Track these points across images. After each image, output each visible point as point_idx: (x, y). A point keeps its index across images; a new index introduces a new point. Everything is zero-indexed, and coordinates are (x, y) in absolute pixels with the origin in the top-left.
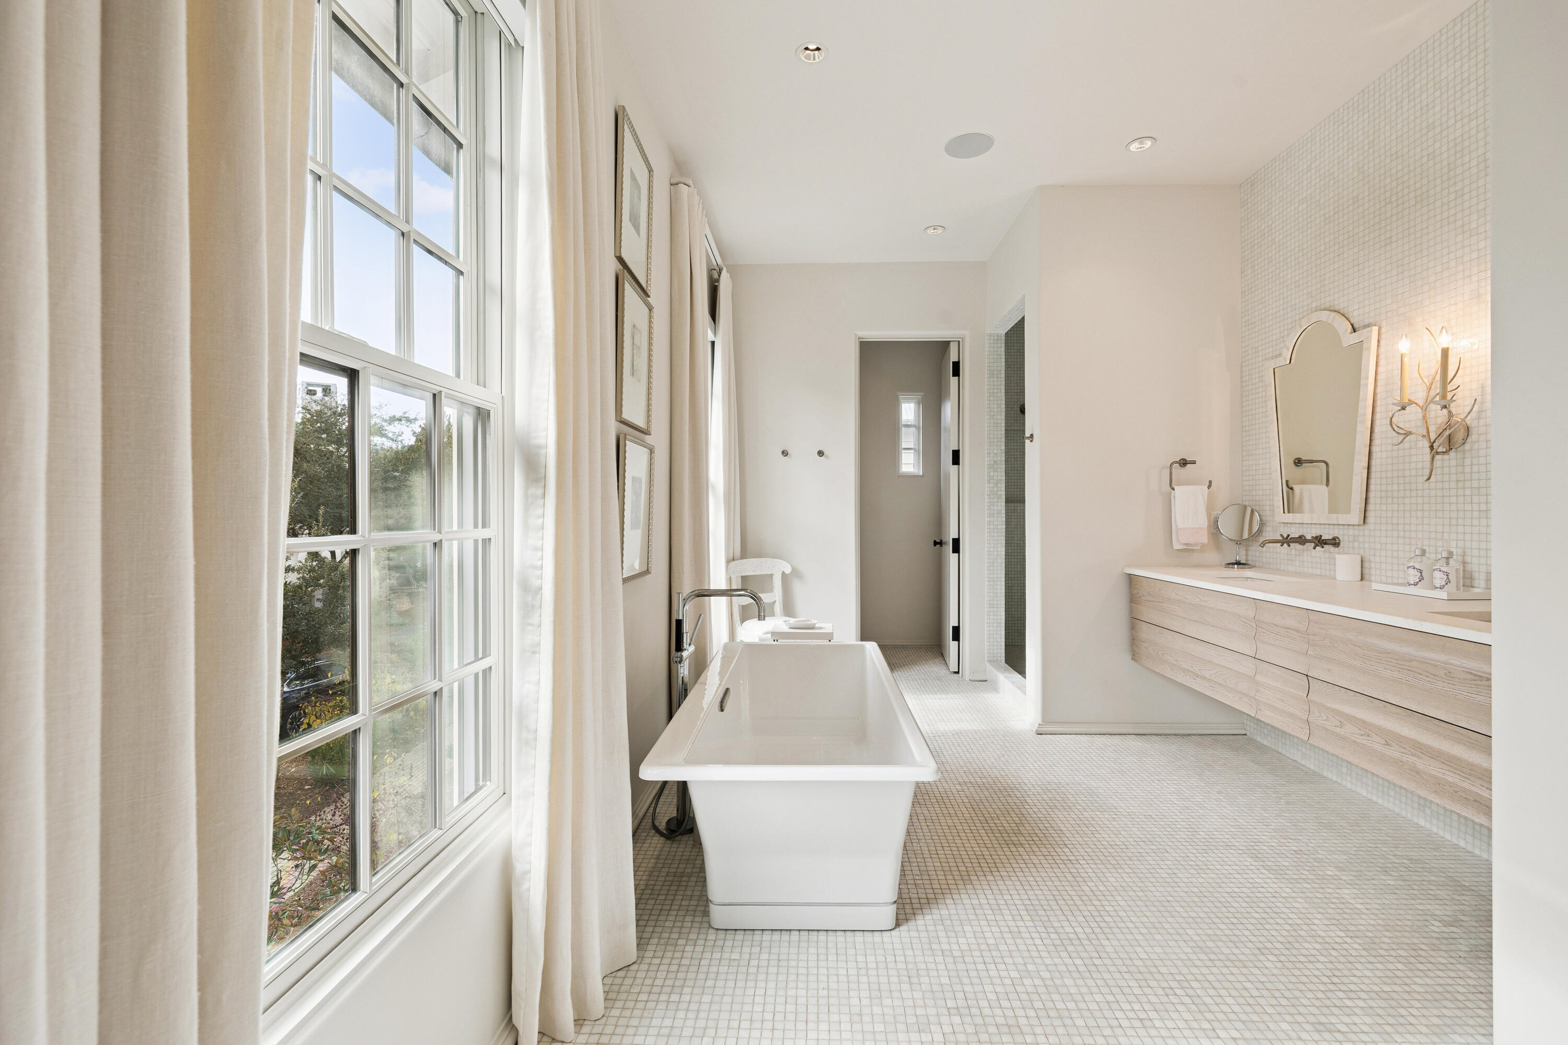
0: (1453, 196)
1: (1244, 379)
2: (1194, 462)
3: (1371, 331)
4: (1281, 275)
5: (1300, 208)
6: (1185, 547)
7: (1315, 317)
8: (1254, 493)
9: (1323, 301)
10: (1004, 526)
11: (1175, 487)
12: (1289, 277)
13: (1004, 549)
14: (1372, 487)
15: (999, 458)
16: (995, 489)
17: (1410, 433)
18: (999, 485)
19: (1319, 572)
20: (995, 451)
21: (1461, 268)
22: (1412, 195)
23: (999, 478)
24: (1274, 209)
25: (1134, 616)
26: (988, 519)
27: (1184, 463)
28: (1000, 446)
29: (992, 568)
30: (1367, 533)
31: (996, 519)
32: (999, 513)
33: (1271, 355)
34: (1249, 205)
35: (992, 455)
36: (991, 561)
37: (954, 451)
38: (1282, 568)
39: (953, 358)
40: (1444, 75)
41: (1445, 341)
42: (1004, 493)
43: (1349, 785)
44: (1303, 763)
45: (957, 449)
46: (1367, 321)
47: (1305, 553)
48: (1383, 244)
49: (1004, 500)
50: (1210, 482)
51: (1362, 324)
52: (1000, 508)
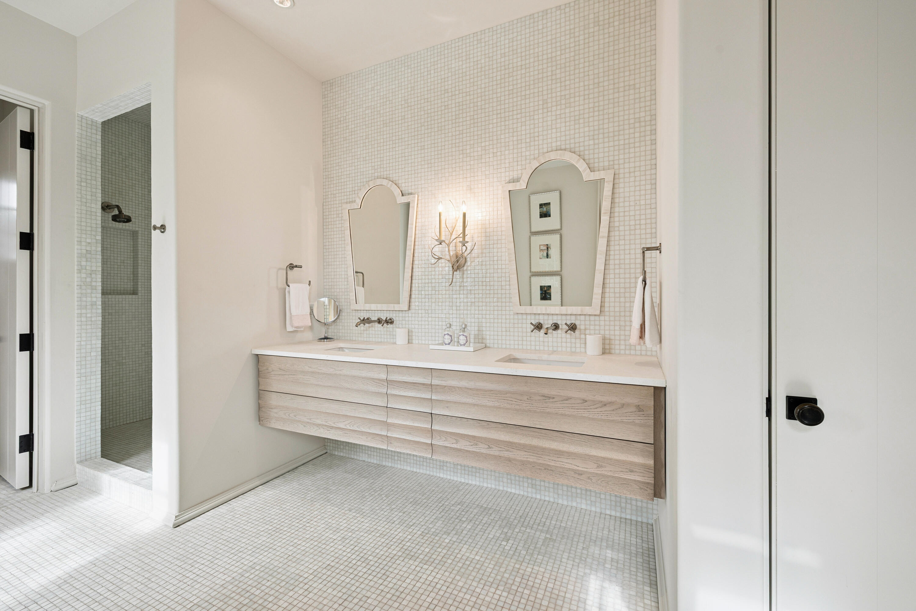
0: (457, 133)
1: (325, 214)
2: (301, 267)
3: (415, 197)
4: (353, 151)
5: (367, 112)
6: (295, 329)
7: (379, 182)
8: (333, 290)
9: (382, 173)
10: (100, 318)
11: (290, 285)
12: (359, 153)
13: (100, 342)
14: (413, 289)
15: (93, 248)
16: (88, 280)
17: (441, 258)
18: (93, 276)
19: (380, 340)
20: (89, 240)
21: (461, 172)
22: (436, 125)
23: (94, 268)
24: (347, 107)
25: (261, 388)
26: (79, 311)
27: (292, 267)
28: (95, 236)
29: (83, 363)
30: (410, 315)
31: (89, 311)
32: (93, 304)
33: (345, 201)
34: (329, 99)
35: (84, 244)
36: (83, 355)
37: (22, 235)
38: (354, 339)
39: (23, 124)
40: (453, 66)
41: (464, 209)
42: (100, 284)
43: (399, 466)
44: (369, 461)
45: (27, 231)
46: (410, 191)
47: (371, 329)
48: (419, 148)
49: (100, 291)
50: (310, 282)
51: (407, 192)
52: (94, 299)
